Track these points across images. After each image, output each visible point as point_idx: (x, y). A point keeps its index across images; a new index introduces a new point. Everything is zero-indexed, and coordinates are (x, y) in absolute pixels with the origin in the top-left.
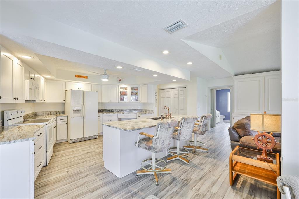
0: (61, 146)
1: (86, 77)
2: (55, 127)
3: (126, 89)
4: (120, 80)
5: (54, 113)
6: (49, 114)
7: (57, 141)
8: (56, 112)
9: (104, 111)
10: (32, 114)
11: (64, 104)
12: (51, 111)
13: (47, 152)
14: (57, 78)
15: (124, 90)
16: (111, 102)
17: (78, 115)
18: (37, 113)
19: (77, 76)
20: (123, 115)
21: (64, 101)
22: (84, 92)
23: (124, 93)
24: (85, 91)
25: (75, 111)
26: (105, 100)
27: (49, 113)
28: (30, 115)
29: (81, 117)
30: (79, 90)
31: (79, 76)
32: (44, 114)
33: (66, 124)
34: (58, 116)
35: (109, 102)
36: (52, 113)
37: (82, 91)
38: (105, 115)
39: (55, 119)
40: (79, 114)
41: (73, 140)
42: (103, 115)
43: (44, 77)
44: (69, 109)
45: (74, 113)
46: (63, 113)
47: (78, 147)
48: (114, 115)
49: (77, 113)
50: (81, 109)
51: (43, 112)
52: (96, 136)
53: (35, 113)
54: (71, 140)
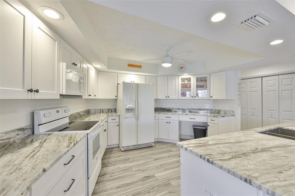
0: (112, 154)
1: (140, 67)
2: (105, 130)
3: (189, 80)
4: (182, 68)
5: (107, 111)
6: (101, 112)
7: (108, 146)
8: (108, 110)
9: (158, 109)
10: (84, 112)
11: (116, 100)
12: (103, 108)
13: (88, 178)
14: (108, 69)
15: (186, 82)
16: (169, 98)
17: (130, 114)
18: (90, 111)
19: (130, 65)
20: (186, 116)
21: (116, 96)
22: (137, 85)
23: (186, 87)
24: (139, 84)
25: (128, 109)
26: (161, 96)
27: (101, 110)
28: (81, 113)
29: (134, 118)
30: (132, 82)
31: (132, 66)
32: (96, 112)
33: (118, 125)
34: (110, 114)
35: (166, 98)
36: (104, 111)
37: (136, 84)
38: (162, 116)
39: (106, 120)
40: (132, 113)
41: (125, 148)
42: (159, 115)
43: (95, 68)
44: (121, 107)
45: (126, 112)
46: (115, 111)
47: (131, 160)
48: (173, 115)
49: (130, 113)
50: (135, 107)
51: (96, 109)
52: (151, 144)
53: (88, 111)
54: (123, 147)
